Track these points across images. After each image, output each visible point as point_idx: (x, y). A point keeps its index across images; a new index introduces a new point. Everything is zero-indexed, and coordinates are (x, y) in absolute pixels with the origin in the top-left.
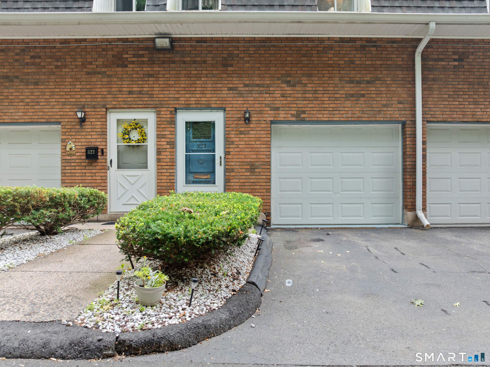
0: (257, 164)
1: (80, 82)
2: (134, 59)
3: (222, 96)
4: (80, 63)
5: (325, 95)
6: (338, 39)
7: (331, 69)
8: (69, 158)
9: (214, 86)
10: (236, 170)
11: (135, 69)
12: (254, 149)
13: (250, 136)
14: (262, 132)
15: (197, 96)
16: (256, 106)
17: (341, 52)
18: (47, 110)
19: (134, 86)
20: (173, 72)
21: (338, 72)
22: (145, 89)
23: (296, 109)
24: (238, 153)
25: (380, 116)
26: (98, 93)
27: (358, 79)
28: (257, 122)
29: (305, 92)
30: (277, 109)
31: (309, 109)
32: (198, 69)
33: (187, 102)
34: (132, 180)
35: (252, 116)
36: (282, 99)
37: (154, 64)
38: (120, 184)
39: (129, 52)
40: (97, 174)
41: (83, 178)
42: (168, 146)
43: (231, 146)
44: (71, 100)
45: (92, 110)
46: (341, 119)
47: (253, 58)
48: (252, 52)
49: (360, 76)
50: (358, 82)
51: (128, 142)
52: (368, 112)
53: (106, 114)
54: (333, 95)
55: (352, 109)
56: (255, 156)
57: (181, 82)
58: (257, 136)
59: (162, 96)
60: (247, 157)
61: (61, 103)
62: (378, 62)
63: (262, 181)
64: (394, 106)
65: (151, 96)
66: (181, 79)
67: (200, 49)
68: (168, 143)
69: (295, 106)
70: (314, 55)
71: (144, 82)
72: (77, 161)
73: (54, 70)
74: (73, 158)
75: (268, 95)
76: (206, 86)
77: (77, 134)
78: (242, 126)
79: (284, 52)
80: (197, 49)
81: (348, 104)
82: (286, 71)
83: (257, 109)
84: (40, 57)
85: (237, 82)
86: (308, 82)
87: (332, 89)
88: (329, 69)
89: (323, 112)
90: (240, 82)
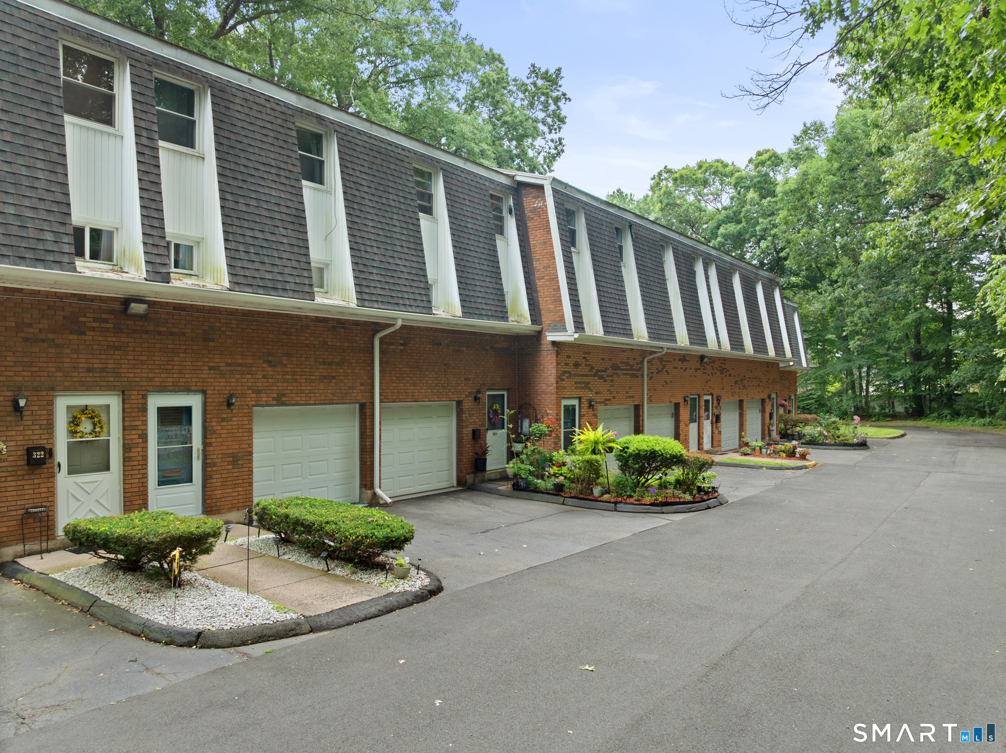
0: (240, 454)
1: (14, 352)
2: (94, 325)
3: (202, 376)
4: (13, 324)
10: (218, 464)
11: (96, 338)
14: (243, 419)
19: (95, 361)
20: (146, 345)
22: (109, 366)
23: (277, 392)
24: (219, 444)
25: (347, 398)
26: (42, 369)
27: (330, 360)
28: (239, 407)
29: (285, 373)
31: (288, 392)
33: (163, 384)
34: (89, 487)
36: (264, 380)
40: (41, 486)
41: (19, 493)
42: (140, 441)
43: (211, 436)
45: (36, 393)
46: (317, 401)
49: (331, 357)
50: (330, 364)
53: (52, 399)
54: (309, 377)
55: (326, 391)
57: (156, 358)
58: (239, 423)
59: (132, 375)
60: (229, 447)
62: (346, 344)
63: (245, 473)
64: (357, 388)
65: (118, 375)
68: (140, 436)
69: (276, 388)
70: (293, 334)
71: (109, 357)
72: (10, 469)
75: (250, 376)
76: (186, 364)
77: (9, 429)
78: (223, 412)
79: (266, 328)
80: (175, 317)
85: (218, 360)
89: (301, 395)
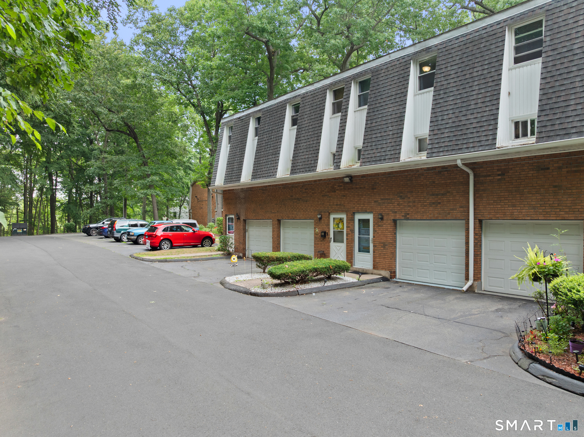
0: (386, 243)
2: (338, 188)
3: (371, 205)
5: (419, 204)
6: (426, 169)
7: (422, 187)
9: (368, 200)
10: (378, 246)
12: (385, 235)
13: (383, 228)
14: (389, 226)
16: (386, 211)
17: (428, 177)
18: (310, 213)
20: (352, 194)
21: (425, 189)
23: (404, 212)
24: (378, 237)
25: (449, 216)
27: (437, 193)
29: (409, 202)
31: (411, 212)
32: (362, 191)
34: (338, 248)
35: (384, 216)
36: (398, 206)
37: (345, 190)
38: (334, 250)
39: (336, 185)
40: (326, 244)
41: (321, 246)
42: (350, 232)
43: (376, 233)
44: (317, 209)
46: (427, 218)
48: (385, 180)
49: (438, 191)
50: (437, 195)
51: (338, 229)
52: (442, 214)
54: (423, 204)
55: (433, 212)
56: (385, 239)
57: (356, 199)
58: (386, 228)
60: (382, 239)
61: (313, 210)
63: (388, 253)
66: (355, 197)
67: (363, 180)
68: (351, 230)
69: (404, 210)
70: (414, 180)
71: (342, 199)
72: (319, 238)
73: (312, 195)
74: (318, 236)
75: (391, 205)
76: (365, 200)
79: (399, 179)
81: (431, 209)
82: (400, 190)
83: (386, 213)
85: (378, 198)
87: (423, 200)
88: (421, 187)
89: (418, 214)
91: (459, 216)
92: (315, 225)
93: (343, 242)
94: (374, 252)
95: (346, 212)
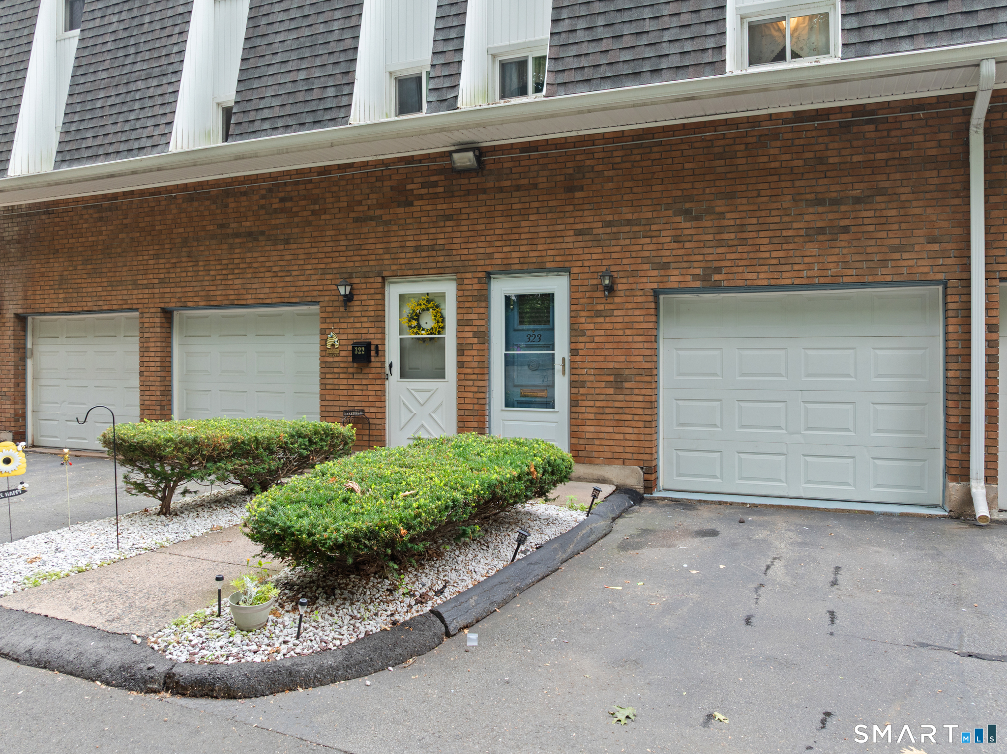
0: (627, 372)
1: (346, 235)
2: (423, 191)
3: (564, 246)
4: (345, 204)
5: (762, 234)
6: (790, 116)
7: (775, 178)
8: (331, 359)
9: (551, 228)
10: (588, 384)
11: (424, 208)
12: (621, 345)
13: (614, 319)
14: (637, 312)
15: (523, 248)
16: (625, 261)
17: (797, 142)
18: (301, 283)
19: (423, 237)
20: (483, 209)
21: (789, 184)
22: (439, 242)
23: (703, 264)
24: (592, 352)
25: (884, 271)
26: (370, 252)
27: (834, 195)
28: (628, 293)
29: (720, 230)
30: (666, 266)
31: (728, 263)
32: (523, 200)
33: (505, 262)
34: (421, 397)
35: (618, 281)
36: (675, 245)
37: (453, 196)
38: (404, 404)
39: (416, 180)
40: (370, 387)
41: (350, 393)
42: (476, 340)
43: (581, 339)
44: (334, 265)
45: (363, 280)
46: (797, 282)
47: (620, 172)
48: (619, 160)
49: (838, 188)
50: (835, 202)
51: (417, 333)
52: (858, 265)
53: (383, 287)
54: (778, 233)
55: (821, 259)
56: (622, 359)
57: (496, 226)
58: (627, 319)
59: (466, 252)
60: (609, 359)
61: (320, 272)
62: (879, 156)
63: (636, 405)
64: (917, 248)
65: (449, 253)
66: (497, 220)
67: (527, 163)
68: (476, 335)
69: (700, 258)
70: (739, 154)
71: (438, 230)
72: (342, 365)
73: (311, 218)
74: (336, 359)
75: (648, 240)
76: (538, 229)
77: (342, 321)
78: (599, 301)
79: (679, 153)
80: (523, 163)
81: (812, 249)
82: (682, 190)
83: (627, 268)
84: (291, 199)
85: (590, 219)
86: (728, 208)
87: (777, 219)
88: (770, 179)
89: (758, 269)
90: (596, 218)
91: (926, 270)
92: (324, 320)
93: (442, 376)
94: (574, 403)
95: (457, 272)
